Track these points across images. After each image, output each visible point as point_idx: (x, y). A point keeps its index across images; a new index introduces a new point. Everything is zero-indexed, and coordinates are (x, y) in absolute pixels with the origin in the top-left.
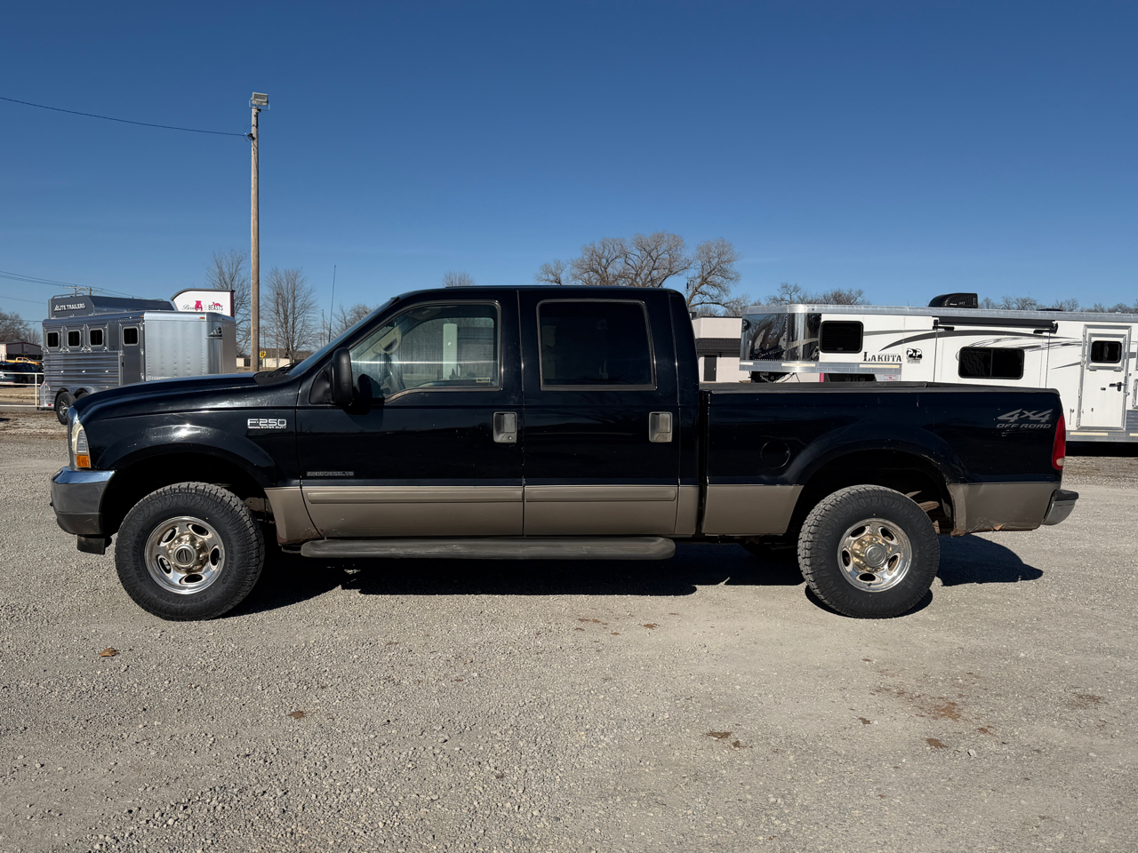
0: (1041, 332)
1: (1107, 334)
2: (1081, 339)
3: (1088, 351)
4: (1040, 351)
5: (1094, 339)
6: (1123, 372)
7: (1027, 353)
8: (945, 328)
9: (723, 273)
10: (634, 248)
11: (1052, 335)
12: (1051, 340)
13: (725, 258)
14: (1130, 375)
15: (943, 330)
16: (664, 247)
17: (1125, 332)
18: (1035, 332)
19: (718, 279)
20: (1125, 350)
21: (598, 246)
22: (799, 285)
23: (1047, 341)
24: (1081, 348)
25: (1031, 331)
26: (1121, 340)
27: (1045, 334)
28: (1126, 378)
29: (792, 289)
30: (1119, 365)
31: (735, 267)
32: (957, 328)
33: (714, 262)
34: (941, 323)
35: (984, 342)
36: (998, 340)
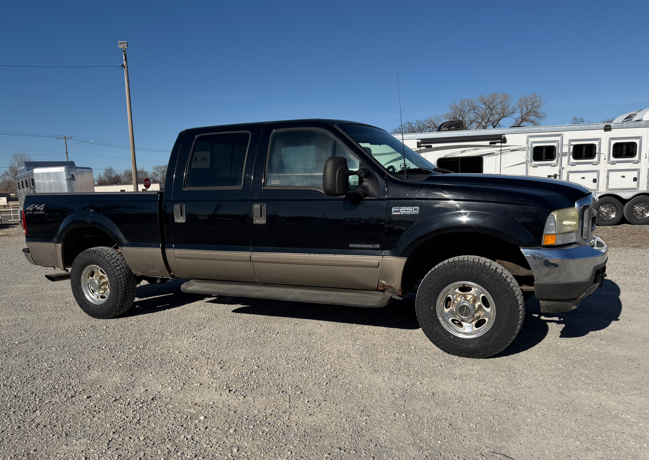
0: (495, 143)
1: (545, 141)
2: (525, 146)
3: (531, 154)
4: (495, 157)
5: (534, 145)
6: (558, 168)
7: (485, 159)
8: (426, 147)
9: (536, 114)
10: (480, 103)
11: (503, 144)
12: (503, 148)
13: (535, 105)
14: (563, 168)
15: (424, 148)
16: (498, 101)
17: (558, 138)
18: (490, 143)
19: (532, 118)
20: (558, 151)
21: (458, 104)
22: (584, 118)
23: (499, 149)
24: (525, 152)
25: (487, 143)
26: (555, 144)
27: (497, 144)
28: (560, 171)
29: (579, 120)
30: (554, 162)
31: (542, 110)
32: (434, 145)
33: (530, 107)
34: (421, 143)
35: (453, 153)
36: (464, 151)
